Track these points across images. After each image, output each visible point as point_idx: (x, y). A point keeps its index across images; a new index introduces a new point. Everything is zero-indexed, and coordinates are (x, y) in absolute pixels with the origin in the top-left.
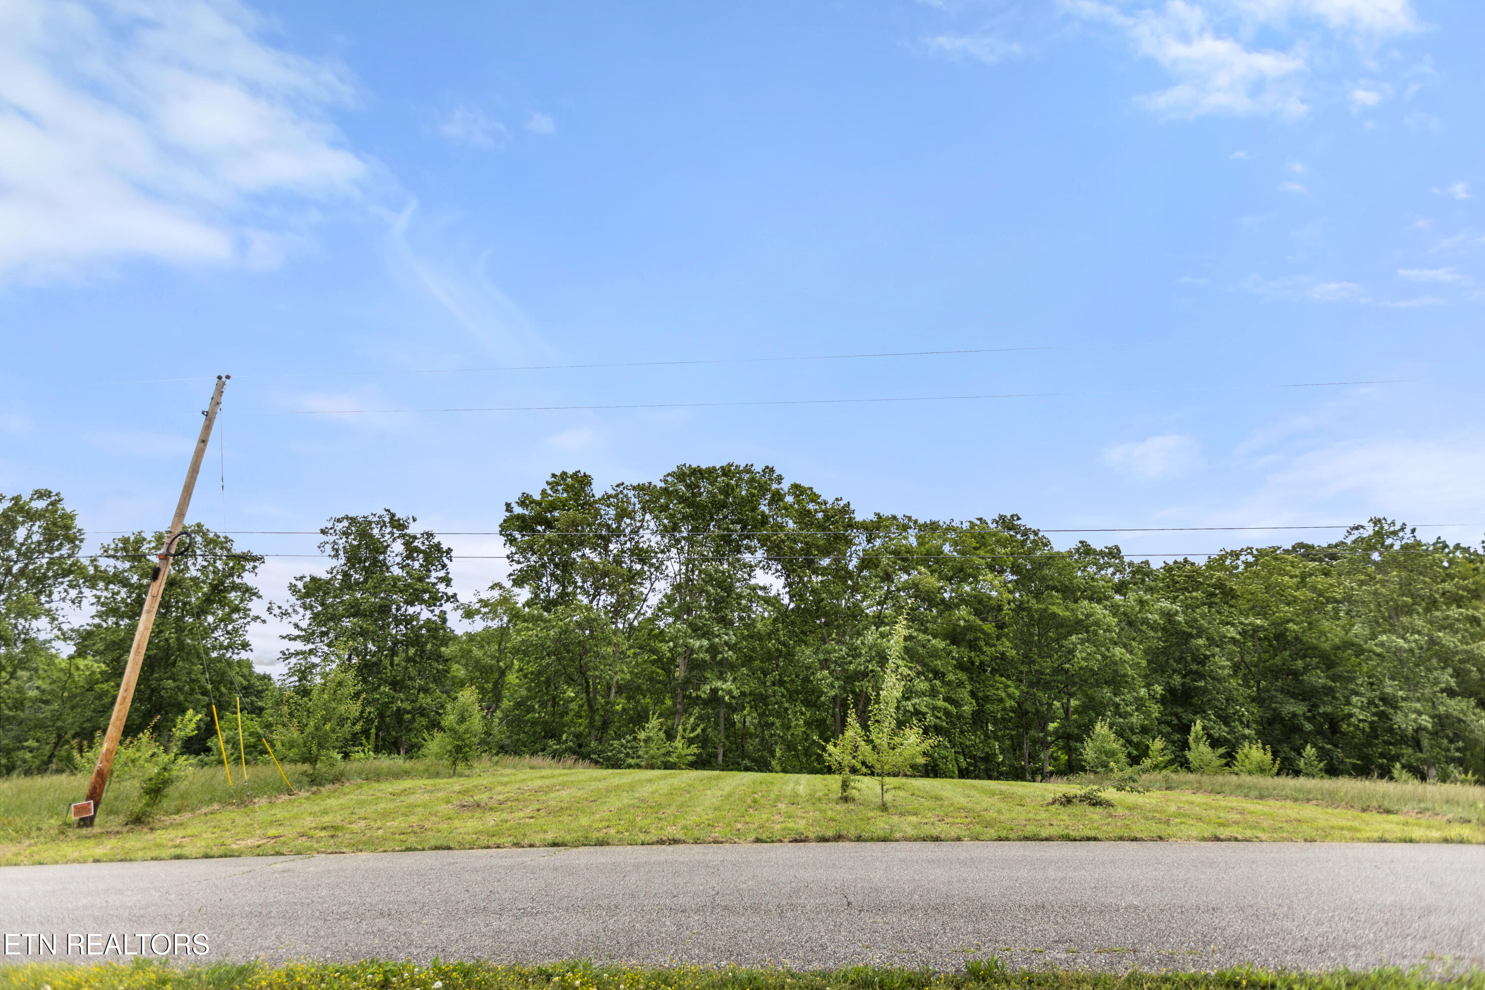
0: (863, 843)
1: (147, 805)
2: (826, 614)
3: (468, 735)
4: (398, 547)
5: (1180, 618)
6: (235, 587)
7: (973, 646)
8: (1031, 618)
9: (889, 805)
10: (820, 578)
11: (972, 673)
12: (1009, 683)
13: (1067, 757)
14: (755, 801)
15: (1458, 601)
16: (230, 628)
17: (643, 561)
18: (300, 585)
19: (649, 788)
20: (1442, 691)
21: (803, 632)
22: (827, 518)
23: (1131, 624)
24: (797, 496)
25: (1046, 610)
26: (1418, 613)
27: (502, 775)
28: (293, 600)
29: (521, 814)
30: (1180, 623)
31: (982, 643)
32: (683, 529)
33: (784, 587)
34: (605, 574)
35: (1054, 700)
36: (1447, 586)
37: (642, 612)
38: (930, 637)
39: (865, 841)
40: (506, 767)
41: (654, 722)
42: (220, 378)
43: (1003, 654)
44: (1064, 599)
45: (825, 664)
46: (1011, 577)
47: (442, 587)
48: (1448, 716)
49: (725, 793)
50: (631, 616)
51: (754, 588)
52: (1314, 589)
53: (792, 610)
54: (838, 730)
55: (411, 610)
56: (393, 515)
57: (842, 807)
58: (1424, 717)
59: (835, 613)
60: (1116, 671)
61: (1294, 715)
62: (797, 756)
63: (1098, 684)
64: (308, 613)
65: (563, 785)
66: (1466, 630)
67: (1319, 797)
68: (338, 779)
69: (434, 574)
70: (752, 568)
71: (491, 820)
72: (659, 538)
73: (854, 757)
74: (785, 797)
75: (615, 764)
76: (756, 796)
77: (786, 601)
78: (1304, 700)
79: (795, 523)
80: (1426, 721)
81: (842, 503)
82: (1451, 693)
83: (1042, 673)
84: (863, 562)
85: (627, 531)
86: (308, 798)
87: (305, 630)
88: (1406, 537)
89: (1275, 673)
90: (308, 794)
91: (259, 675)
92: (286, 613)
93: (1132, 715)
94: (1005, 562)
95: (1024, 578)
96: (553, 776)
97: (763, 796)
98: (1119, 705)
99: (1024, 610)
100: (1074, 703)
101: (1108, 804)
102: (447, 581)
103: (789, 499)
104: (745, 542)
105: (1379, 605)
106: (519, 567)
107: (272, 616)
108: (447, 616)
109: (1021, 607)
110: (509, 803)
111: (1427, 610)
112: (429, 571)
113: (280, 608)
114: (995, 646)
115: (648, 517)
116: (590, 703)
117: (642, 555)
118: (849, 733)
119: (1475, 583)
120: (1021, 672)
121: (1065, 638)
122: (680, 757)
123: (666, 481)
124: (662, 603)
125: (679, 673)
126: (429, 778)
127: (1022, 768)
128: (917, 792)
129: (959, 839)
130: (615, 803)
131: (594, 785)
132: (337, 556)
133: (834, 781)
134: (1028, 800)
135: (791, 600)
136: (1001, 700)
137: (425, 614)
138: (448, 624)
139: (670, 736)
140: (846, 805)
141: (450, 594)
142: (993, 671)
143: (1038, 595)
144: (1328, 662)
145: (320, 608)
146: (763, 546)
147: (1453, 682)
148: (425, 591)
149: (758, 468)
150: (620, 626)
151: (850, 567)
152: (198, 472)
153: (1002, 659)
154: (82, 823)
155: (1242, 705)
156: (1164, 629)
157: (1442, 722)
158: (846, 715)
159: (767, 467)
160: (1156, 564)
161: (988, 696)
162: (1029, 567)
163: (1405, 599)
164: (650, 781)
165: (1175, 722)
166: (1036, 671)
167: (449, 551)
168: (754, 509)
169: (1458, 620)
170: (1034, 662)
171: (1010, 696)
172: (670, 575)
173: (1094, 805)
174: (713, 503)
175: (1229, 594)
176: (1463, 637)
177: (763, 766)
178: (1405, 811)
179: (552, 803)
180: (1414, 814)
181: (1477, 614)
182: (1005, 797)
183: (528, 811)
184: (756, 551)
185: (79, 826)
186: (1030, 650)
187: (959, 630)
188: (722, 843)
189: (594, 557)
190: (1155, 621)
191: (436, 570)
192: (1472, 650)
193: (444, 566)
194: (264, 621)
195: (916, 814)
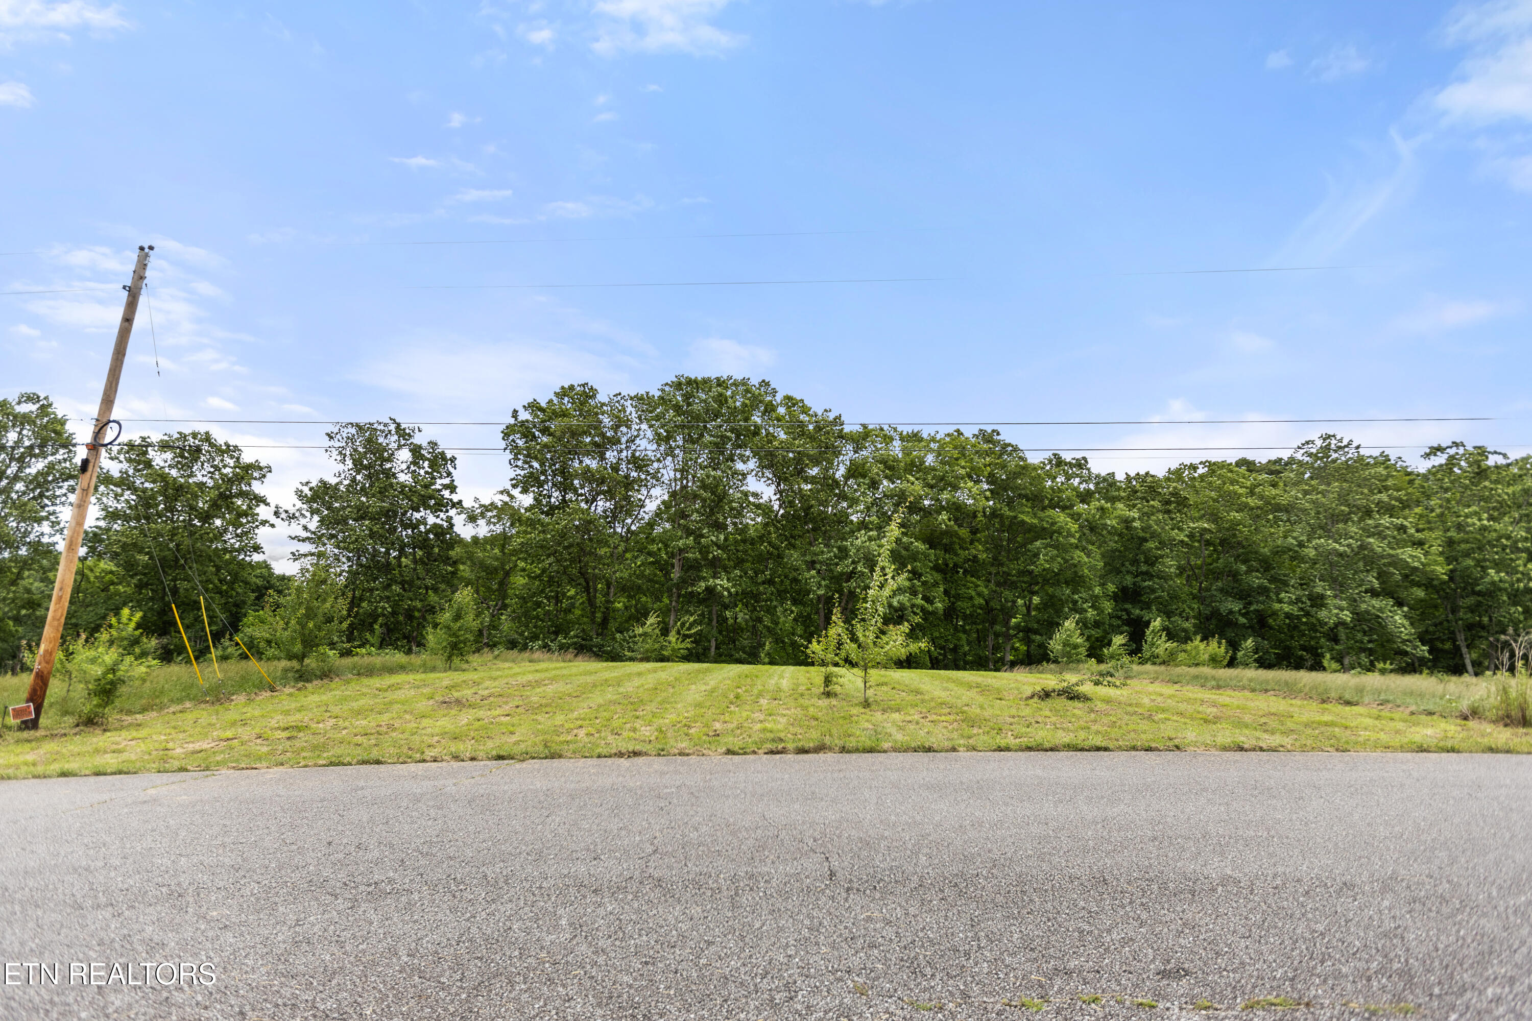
0: (847, 755)
1: (98, 706)
2: (813, 521)
3: (463, 632)
4: (404, 455)
5: (1137, 524)
6: (242, 494)
7: (948, 549)
8: (1002, 524)
9: (871, 700)
10: (809, 486)
11: (945, 574)
12: (979, 583)
13: (1025, 648)
14: (737, 697)
15: (1389, 510)
16: (239, 531)
17: (639, 468)
18: (306, 490)
19: (637, 682)
20: (1366, 592)
21: (792, 537)
22: (818, 429)
23: (1092, 529)
24: (789, 407)
25: (1015, 517)
26: (1353, 521)
27: (498, 669)
28: (299, 504)
29: (497, 712)
30: (1136, 528)
31: (957, 547)
32: (678, 438)
33: (775, 494)
34: (602, 481)
35: (1018, 597)
36: (1384, 497)
37: (640, 517)
38: (913, 540)
39: (849, 752)
40: (506, 660)
41: (652, 620)
42: (142, 249)
43: (975, 557)
44: (1033, 508)
45: (812, 565)
46: (986, 487)
47: (446, 493)
48: (1367, 612)
49: (708, 688)
50: (629, 521)
51: (746, 494)
52: (1261, 497)
53: (782, 516)
54: (822, 625)
55: (417, 515)
56: (398, 425)
57: (824, 702)
58: (1345, 612)
59: (822, 520)
60: (1076, 572)
61: (1231, 612)
62: (784, 648)
63: (1057, 583)
64: (316, 518)
65: (552, 680)
66: (1394, 538)
67: (1276, 688)
68: (326, 674)
69: (439, 481)
70: (744, 476)
71: (465, 717)
72: (655, 446)
73: (836, 655)
74: (768, 691)
75: (615, 657)
76: (739, 690)
77: (776, 507)
78: (1240, 599)
79: (786, 433)
80: (1347, 616)
81: (831, 416)
82: (1374, 593)
83: (1009, 574)
84: (849, 471)
85: (624, 440)
86: (291, 695)
87: (314, 533)
88: (1351, 452)
89: (1217, 575)
90: (292, 690)
91: (278, 576)
92: (293, 517)
93: (1086, 611)
94: (983, 471)
95: (999, 488)
96: (547, 670)
97: (746, 691)
98: (1077, 602)
99: (996, 516)
100: (1036, 600)
101: (1086, 698)
102: (452, 488)
103: (782, 410)
104: (738, 452)
105: (1318, 513)
106: (522, 473)
107: (279, 519)
108: (453, 521)
109: (994, 514)
110: (492, 699)
111: (1361, 519)
112: (434, 478)
113: (286, 512)
114: (968, 549)
115: (644, 426)
116: (591, 602)
117: (639, 463)
118: (832, 632)
119: (1407, 494)
120: (990, 574)
121: (1032, 542)
122: (673, 650)
123: (663, 390)
124: (659, 509)
125: (676, 574)
126: (424, 672)
127: (986, 657)
128: (897, 686)
129: (954, 749)
130: (597, 699)
131: (582, 679)
132: (343, 461)
133: (816, 674)
134: (1005, 693)
135: (780, 506)
136: (971, 598)
137: (431, 520)
138: (455, 529)
139: (665, 632)
140: (828, 700)
141: (455, 500)
142: (965, 572)
143: (1010, 503)
144: (1266, 566)
145: (326, 512)
146: (754, 456)
147: (1376, 584)
148: (431, 497)
149: (755, 381)
150: (619, 530)
151: (837, 476)
152: (124, 355)
153: (974, 562)
154: (23, 726)
155: (1184, 602)
156: (1120, 535)
157: (1359, 617)
158: (831, 612)
159: (763, 381)
160: (1120, 477)
161: (959, 594)
162: (1004, 477)
163: (1343, 508)
164: (639, 674)
165: (1125, 617)
166: (1004, 572)
167: (453, 459)
168: (746, 420)
169: (1388, 528)
170: (1002, 565)
171: (979, 594)
172: (666, 482)
173: (1071, 699)
174: (707, 411)
175: (1182, 503)
176: (1389, 542)
177: (752, 657)
178: (1366, 702)
179: (535, 699)
180: (1375, 706)
181: (1405, 523)
182: (983, 690)
183: (507, 709)
184: (748, 460)
185: (20, 729)
186: (1000, 553)
187: (936, 534)
188: (688, 755)
189: (593, 464)
190: (1113, 527)
191: (441, 478)
192: (1397, 554)
193: (449, 474)
194: (273, 526)
195: (898, 710)
